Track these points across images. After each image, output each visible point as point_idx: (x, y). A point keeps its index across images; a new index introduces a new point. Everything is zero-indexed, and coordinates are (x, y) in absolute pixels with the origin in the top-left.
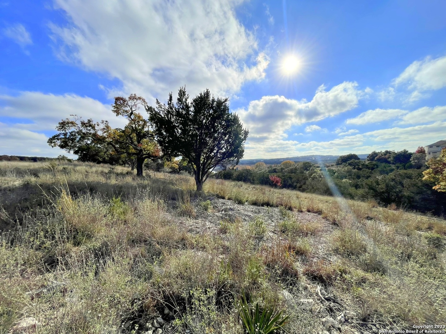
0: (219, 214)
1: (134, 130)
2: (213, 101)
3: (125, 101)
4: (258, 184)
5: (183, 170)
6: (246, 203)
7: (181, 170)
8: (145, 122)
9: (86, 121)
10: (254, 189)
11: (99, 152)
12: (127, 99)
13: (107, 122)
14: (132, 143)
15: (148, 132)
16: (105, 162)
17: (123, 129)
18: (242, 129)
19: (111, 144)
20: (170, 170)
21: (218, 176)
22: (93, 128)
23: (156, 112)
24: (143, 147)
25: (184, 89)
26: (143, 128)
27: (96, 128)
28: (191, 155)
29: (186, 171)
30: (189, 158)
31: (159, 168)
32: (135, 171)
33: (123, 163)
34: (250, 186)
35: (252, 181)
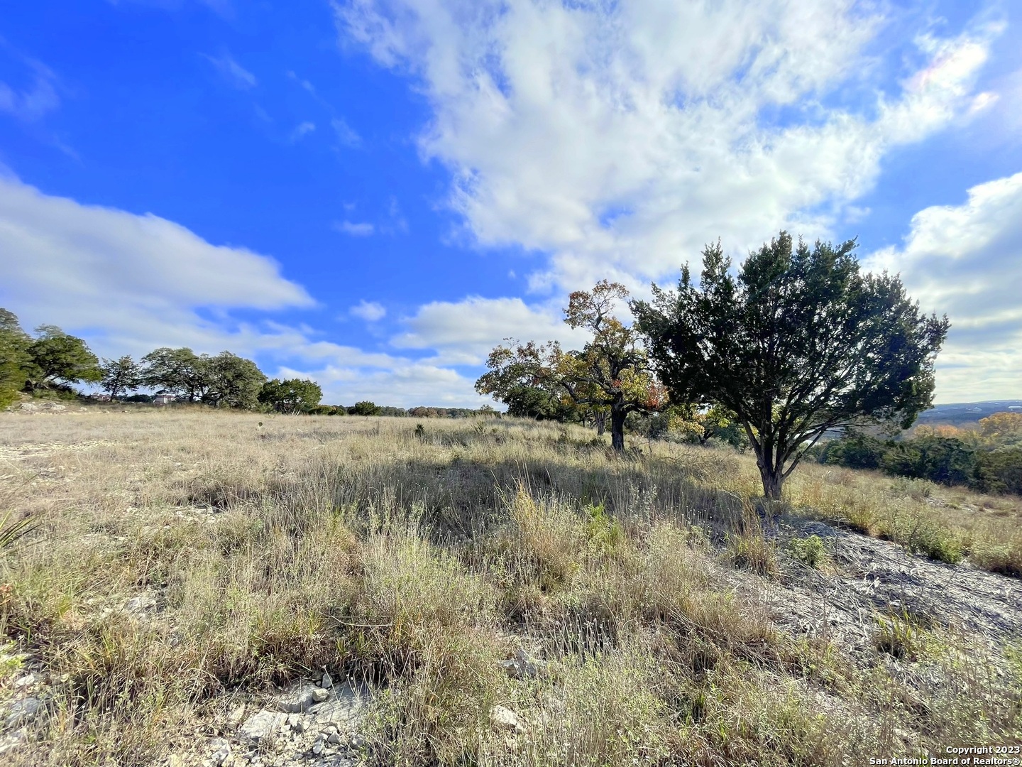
0: (863, 586)
1: (605, 352)
2: (802, 253)
3: (588, 298)
4: (1002, 492)
5: (714, 434)
6: (964, 562)
7: (709, 436)
8: (626, 333)
9: (525, 347)
10: (990, 511)
11: (541, 399)
12: (591, 293)
13: (556, 342)
14: (602, 380)
15: (632, 354)
16: (550, 417)
17: (582, 351)
18: (918, 318)
19: (564, 385)
20: (683, 436)
21: (824, 458)
22: (536, 357)
23: (653, 312)
24: (622, 388)
25: (718, 248)
26: (623, 345)
27: (540, 357)
28: (744, 403)
29: (723, 438)
30: (737, 410)
31: (655, 432)
32: (608, 437)
33: (581, 417)
34: (968, 498)
35: (972, 480)
